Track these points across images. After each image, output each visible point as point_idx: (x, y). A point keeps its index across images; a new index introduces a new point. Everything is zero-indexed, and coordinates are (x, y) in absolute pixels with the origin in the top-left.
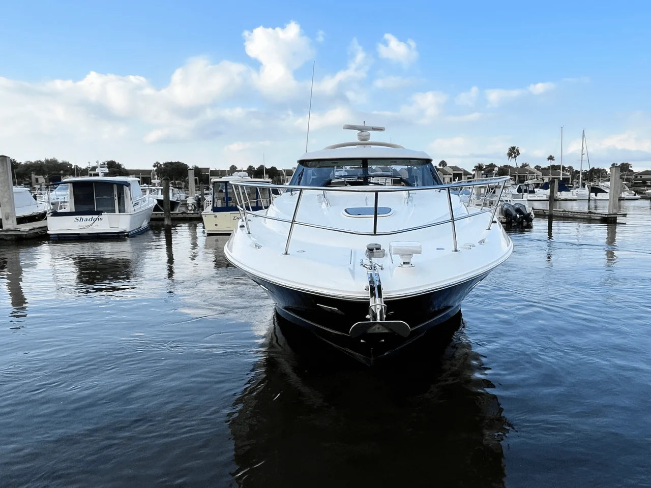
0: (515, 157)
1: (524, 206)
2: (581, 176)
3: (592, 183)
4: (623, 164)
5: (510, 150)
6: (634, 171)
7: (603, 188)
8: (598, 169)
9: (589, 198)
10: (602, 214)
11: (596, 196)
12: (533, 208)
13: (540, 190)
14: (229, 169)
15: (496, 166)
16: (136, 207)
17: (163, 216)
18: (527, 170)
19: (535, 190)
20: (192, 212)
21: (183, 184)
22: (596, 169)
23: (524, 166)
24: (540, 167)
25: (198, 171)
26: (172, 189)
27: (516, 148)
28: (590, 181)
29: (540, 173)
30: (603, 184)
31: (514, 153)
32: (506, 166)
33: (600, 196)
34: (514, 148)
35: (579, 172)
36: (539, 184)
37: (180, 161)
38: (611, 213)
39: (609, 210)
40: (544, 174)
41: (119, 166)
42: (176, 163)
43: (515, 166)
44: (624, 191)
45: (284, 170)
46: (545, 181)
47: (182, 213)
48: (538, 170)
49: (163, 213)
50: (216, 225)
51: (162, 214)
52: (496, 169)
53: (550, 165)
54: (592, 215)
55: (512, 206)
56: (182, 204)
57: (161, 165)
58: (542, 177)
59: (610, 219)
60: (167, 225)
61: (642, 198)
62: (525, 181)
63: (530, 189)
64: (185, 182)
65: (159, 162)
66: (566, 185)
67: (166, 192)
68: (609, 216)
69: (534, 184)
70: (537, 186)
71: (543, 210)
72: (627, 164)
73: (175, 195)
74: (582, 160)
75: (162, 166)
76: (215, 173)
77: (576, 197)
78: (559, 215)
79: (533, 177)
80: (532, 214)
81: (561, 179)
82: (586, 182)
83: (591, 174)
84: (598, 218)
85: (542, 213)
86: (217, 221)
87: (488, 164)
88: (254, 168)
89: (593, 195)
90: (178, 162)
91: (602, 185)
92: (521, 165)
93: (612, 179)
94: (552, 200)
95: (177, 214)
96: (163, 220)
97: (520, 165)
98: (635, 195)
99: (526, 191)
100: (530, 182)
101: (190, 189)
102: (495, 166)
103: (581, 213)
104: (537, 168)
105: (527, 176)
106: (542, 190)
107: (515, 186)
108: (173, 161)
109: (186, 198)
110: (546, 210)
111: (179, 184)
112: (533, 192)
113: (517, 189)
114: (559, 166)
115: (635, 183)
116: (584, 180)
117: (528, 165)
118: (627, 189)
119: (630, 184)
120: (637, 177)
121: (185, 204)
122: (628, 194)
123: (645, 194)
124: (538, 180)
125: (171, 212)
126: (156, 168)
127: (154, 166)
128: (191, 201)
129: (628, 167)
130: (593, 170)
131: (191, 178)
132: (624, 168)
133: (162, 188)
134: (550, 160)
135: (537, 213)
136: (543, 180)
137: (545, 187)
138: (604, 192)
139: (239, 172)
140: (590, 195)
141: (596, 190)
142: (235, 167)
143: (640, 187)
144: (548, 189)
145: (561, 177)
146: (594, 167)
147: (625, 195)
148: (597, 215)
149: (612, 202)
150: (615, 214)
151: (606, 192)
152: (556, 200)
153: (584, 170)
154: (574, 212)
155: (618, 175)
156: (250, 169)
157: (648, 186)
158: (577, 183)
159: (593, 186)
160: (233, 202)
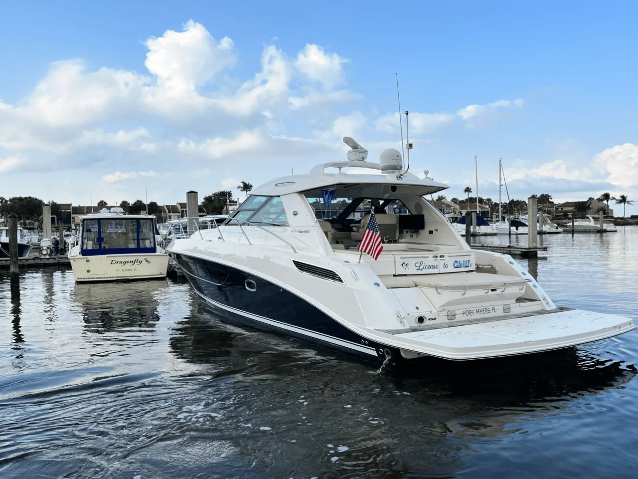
2: (500, 209)
3: (512, 216)
4: (542, 196)
6: (555, 203)
7: (523, 221)
8: (518, 201)
9: (510, 232)
10: (522, 248)
11: (517, 230)
13: (457, 224)
14: (97, 205)
17: (8, 263)
18: (443, 203)
20: (48, 257)
21: (36, 224)
22: (515, 202)
23: (441, 199)
24: (458, 200)
25: (55, 208)
26: (21, 230)
28: (510, 214)
29: (457, 207)
30: (524, 217)
33: (521, 229)
35: (498, 204)
36: (456, 218)
37: (32, 196)
38: (531, 247)
39: (529, 244)
40: (462, 208)
42: (26, 198)
44: (545, 224)
45: (166, 206)
46: (463, 215)
47: (34, 259)
48: (455, 203)
49: (9, 259)
50: (88, 271)
51: (6, 261)
53: (467, 198)
54: (512, 249)
56: (33, 248)
57: (6, 201)
58: (459, 210)
59: (530, 253)
60: (14, 272)
61: (566, 232)
64: (39, 221)
65: (4, 197)
66: (485, 219)
67: (12, 233)
68: (529, 250)
69: (452, 218)
70: (455, 220)
72: (547, 195)
73: (25, 237)
74: (500, 192)
75: (9, 202)
76: (78, 210)
77: (495, 231)
79: (450, 211)
81: (478, 213)
82: (505, 215)
83: (511, 207)
84: (518, 253)
86: (90, 266)
88: (129, 204)
89: (513, 229)
90: (30, 197)
91: (522, 218)
92: (437, 198)
93: (530, 210)
94: (469, 235)
95: (27, 260)
96: (8, 267)
98: (557, 228)
101: (44, 230)
103: (500, 247)
104: (454, 200)
105: (443, 209)
106: (459, 225)
108: (23, 196)
109: (39, 240)
111: (30, 224)
114: (476, 198)
115: (556, 215)
116: (504, 213)
117: (444, 198)
118: (549, 221)
119: (552, 217)
120: (557, 209)
121: (38, 248)
122: (549, 227)
123: (566, 227)
124: (455, 214)
125: (19, 258)
128: (46, 243)
129: (548, 199)
130: (512, 202)
131: (47, 216)
132: (544, 200)
133: (7, 228)
136: (461, 214)
137: (462, 221)
138: (525, 225)
139: (109, 208)
140: (510, 228)
141: (516, 224)
142: (105, 203)
143: (561, 219)
144: (464, 224)
145: (478, 210)
146: (513, 200)
147: (546, 228)
148: (517, 249)
149: (531, 235)
150: (536, 248)
151: (527, 226)
152: (474, 235)
153: (503, 202)
154: (494, 247)
155: (535, 206)
156: (124, 205)
157: (569, 219)
158: (497, 216)
159: (512, 219)
160: (105, 243)
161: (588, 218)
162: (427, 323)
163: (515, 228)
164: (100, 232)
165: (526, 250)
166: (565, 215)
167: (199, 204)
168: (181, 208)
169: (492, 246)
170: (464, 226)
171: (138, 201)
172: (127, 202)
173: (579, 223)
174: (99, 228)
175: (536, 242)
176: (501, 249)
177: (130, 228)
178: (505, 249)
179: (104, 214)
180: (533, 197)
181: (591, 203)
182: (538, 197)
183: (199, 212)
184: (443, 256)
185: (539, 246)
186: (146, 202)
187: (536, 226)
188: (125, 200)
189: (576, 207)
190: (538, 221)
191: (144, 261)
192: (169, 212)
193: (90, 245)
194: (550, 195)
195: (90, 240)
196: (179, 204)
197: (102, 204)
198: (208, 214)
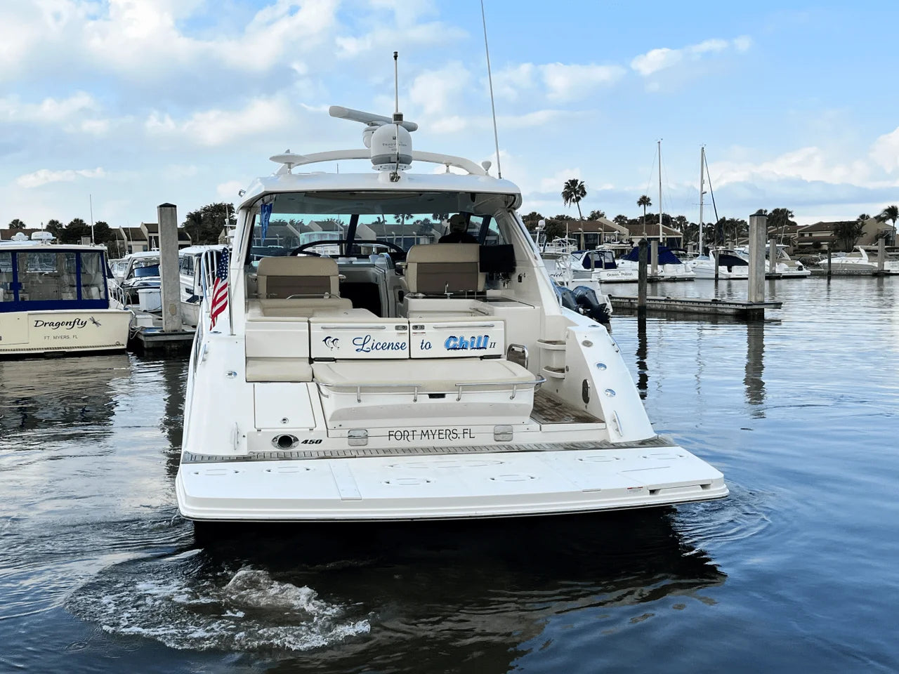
0: (578, 199)
1: (593, 292)
2: (701, 235)
3: (721, 248)
4: (776, 211)
5: (568, 187)
6: (799, 225)
7: (741, 256)
8: (732, 221)
9: (717, 275)
10: (736, 304)
11: (730, 271)
12: (609, 295)
13: (624, 261)
14: (7, 227)
15: (542, 218)
18: (601, 225)
19: (617, 262)
22: (728, 222)
23: (596, 216)
24: (626, 219)
27: (579, 183)
28: (719, 244)
29: (625, 231)
30: (742, 249)
31: (576, 192)
32: (561, 218)
33: (737, 271)
34: (574, 182)
35: (698, 226)
36: (623, 251)
38: (753, 301)
39: (750, 296)
40: (633, 232)
43: (577, 217)
44: (779, 262)
45: (125, 229)
46: (634, 245)
48: (622, 224)
52: (542, 223)
53: (643, 215)
54: (719, 306)
55: (570, 292)
58: (627, 237)
59: (751, 313)
61: (814, 275)
62: (597, 245)
63: (607, 261)
66: (674, 252)
68: (749, 307)
69: (615, 250)
70: (621, 254)
71: (630, 299)
72: (784, 210)
74: (702, 205)
77: (691, 274)
78: (659, 307)
79: (613, 238)
80: (609, 305)
81: (661, 241)
82: (708, 246)
83: (720, 231)
84: (733, 312)
85: (628, 305)
87: (527, 214)
88: (61, 225)
89: (723, 269)
91: (740, 251)
92: (589, 216)
93: (753, 237)
94: (645, 280)
97: (587, 215)
98: (800, 268)
99: (598, 265)
100: (606, 247)
102: (540, 217)
103: (699, 302)
104: (620, 219)
105: (600, 235)
106: (628, 263)
107: (578, 255)
110: (635, 299)
112: (612, 266)
113: (582, 259)
114: (658, 216)
115: (800, 247)
116: (708, 242)
117: (602, 215)
118: (787, 257)
119: (792, 248)
120: (803, 235)
122: (786, 267)
123: (818, 266)
124: (621, 243)
129: (786, 217)
130: (722, 222)
132: (780, 217)
135: (618, 305)
136: (632, 243)
137: (632, 256)
138: (743, 263)
139: (29, 233)
140: (717, 269)
141: (729, 260)
142: (21, 223)
143: (809, 253)
144: (636, 261)
145: (661, 237)
146: (724, 218)
147: (781, 269)
148: (728, 306)
149: (754, 281)
150: (762, 303)
151: (747, 264)
152: (654, 281)
153: (706, 223)
154: (687, 302)
155: (762, 230)
156: (53, 227)
157: (824, 252)
158: (694, 247)
159: (722, 253)
160: (24, 292)
161: (857, 251)
162: (298, 447)
163: (726, 267)
164: (15, 273)
165: (745, 308)
166: (817, 246)
167: (180, 224)
168: (149, 232)
169: (683, 299)
170: (636, 265)
171: (76, 220)
172: (57, 222)
173: (840, 260)
174: (15, 266)
175: (762, 292)
176: (701, 305)
177: (65, 266)
178: (707, 305)
179: (19, 242)
180: (760, 213)
181: (863, 225)
182: (768, 213)
183: (180, 239)
184: (422, 327)
185: (767, 301)
186: (90, 222)
187: (763, 264)
188: (55, 219)
189: (836, 231)
190: (767, 257)
191: (90, 323)
192: (129, 240)
194: (790, 211)
196: (146, 225)
197: (17, 226)
198: (195, 243)
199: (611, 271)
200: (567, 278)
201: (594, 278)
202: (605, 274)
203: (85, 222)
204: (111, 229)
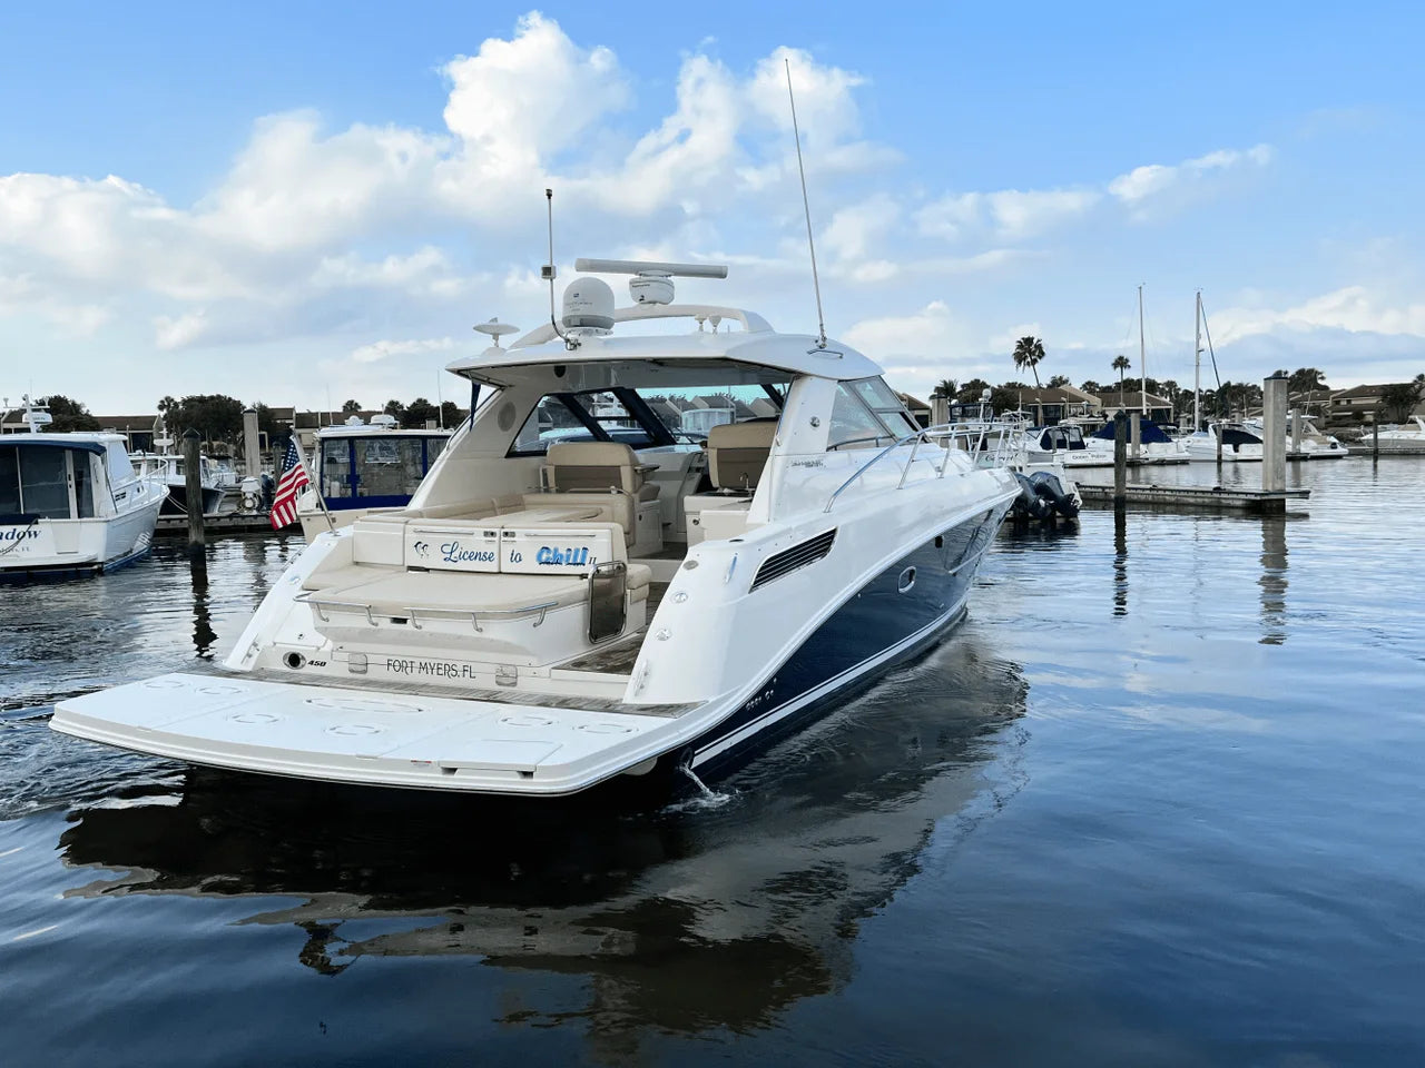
0: (1034, 362)
1: (1057, 479)
2: (1197, 406)
3: (1224, 421)
4: (1301, 372)
5: (1020, 346)
6: (1332, 389)
7: (1252, 432)
8: (1240, 386)
9: (1220, 457)
10: (1247, 494)
11: (1236, 450)
12: (1077, 484)
13: (1096, 440)
14: (341, 410)
15: (988, 387)
16: (120, 504)
17: (185, 524)
18: (1064, 394)
19: (1085, 440)
20: (255, 513)
21: (232, 448)
22: (1234, 387)
23: (1057, 383)
24: (1097, 386)
25: (266, 416)
26: (204, 460)
27: (1035, 341)
28: (1221, 417)
29: (1096, 401)
30: (1253, 422)
31: (1031, 353)
32: (1012, 386)
33: (1246, 450)
34: (1029, 341)
35: (1193, 394)
36: (1093, 427)
37: (222, 394)
38: (1270, 489)
39: (1265, 481)
40: (1106, 403)
41: (75, 408)
42: (212, 398)
43: (1033, 384)
44: (1305, 438)
46: (1109, 419)
47: (230, 517)
48: (1092, 392)
49: (187, 516)
51: (181, 520)
52: (987, 392)
53: (1120, 381)
54: (1223, 496)
55: (1027, 479)
56: (227, 496)
57: (176, 405)
58: (1099, 408)
59: (1268, 505)
60: (196, 542)
61: (1353, 454)
62: (1059, 419)
63: (1072, 439)
64: (235, 443)
65: (172, 397)
66: (1161, 427)
67: (191, 466)
68: (1266, 497)
69: (1084, 426)
70: (1091, 430)
71: (1103, 488)
72: (1312, 370)
73: (217, 475)
74: (1197, 366)
75: (181, 407)
76: (308, 421)
77: (1185, 455)
78: (1143, 497)
79: (1080, 410)
80: (1077, 496)
81: (1145, 413)
82: (1209, 419)
83: (1223, 399)
84: (1239, 503)
85: (1101, 496)
87: (968, 382)
88: (402, 407)
89: (1228, 449)
90: (219, 396)
91: (1250, 424)
92: (1049, 383)
93: (1269, 407)
94: (1122, 463)
95: (219, 518)
96: (185, 532)
97: (1045, 382)
98: (1334, 446)
99: (1062, 444)
100: (1071, 422)
101: (248, 461)
102: (984, 386)
103: (1196, 492)
104: (1090, 386)
105: (1063, 407)
106: (1101, 442)
107: (1035, 433)
108: (207, 395)
109: (238, 481)
110: (1110, 488)
111: (220, 448)
112: (1079, 446)
113: (1040, 438)
114: (1139, 381)
115: (1335, 418)
116: (1207, 413)
117: (1067, 381)
118: (1314, 430)
119: (1323, 420)
120: (1338, 403)
121: (237, 496)
122: (1315, 444)
123: (1359, 442)
124: (1092, 416)
125: (204, 515)
126: (165, 411)
127: (161, 408)
128: (251, 486)
129: (1315, 379)
130: (1226, 388)
131: (252, 433)
132: (1306, 380)
133: (182, 457)
134: (1119, 369)
135: (1089, 496)
136: (1105, 416)
137: (1106, 432)
138: (1255, 440)
139: (367, 417)
140: (1220, 449)
141: (1235, 437)
142: (356, 404)
143: (1347, 426)
144: (1112, 439)
145: (1144, 408)
146: (1229, 383)
147: (1308, 447)
148: (1235, 496)
149: (1270, 464)
150: (1283, 492)
151: (1261, 442)
152: (1135, 464)
153: (1204, 390)
154: (1180, 491)
155: (1282, 397)
156: (393, 408)
157: (1368, 424)
158: (1189, 420)
159: (1227, 427)
160: (363, 485)
161: (1414, 422)
162: (305, 668)
163: (1231, 446)
164: (353, 464)
165: (1258, 498)
166: (1358, 416)
169: (1177, 488)
170: (1111, 444)
171: (420, 400)
172: (397, 403)
173: (1390, 434)
174: (352, 454)
175: (1282, 478)
176: (1198, 494)
177: (408, 454)
178: (1206, 495)
179: (354, 427)
180: (1278, 376)
181: (1421, 388)
182: (1289, 375)
183: (541, 420)
185: (1288, 489)
186: (435, 402)
187: (1283, 441)
188: (395, 400)
189: (1384, 397)
190: (1289, 431)
193: (335, 489)
194: (1320, 371)
195: (335, 480)
197: (351, 408)
198: (557, 425)
199: (1078, 453)
200: (1021, 461)
201: (1057, 461)
202: (1071, 457)
203: (429, 402)
204: (459, 410)
